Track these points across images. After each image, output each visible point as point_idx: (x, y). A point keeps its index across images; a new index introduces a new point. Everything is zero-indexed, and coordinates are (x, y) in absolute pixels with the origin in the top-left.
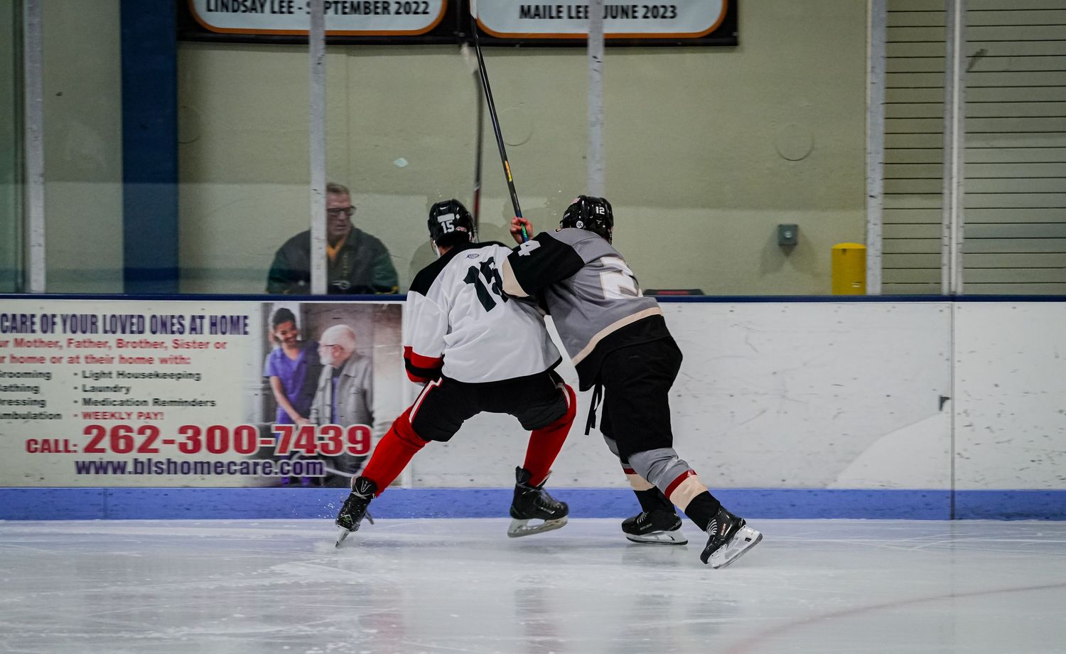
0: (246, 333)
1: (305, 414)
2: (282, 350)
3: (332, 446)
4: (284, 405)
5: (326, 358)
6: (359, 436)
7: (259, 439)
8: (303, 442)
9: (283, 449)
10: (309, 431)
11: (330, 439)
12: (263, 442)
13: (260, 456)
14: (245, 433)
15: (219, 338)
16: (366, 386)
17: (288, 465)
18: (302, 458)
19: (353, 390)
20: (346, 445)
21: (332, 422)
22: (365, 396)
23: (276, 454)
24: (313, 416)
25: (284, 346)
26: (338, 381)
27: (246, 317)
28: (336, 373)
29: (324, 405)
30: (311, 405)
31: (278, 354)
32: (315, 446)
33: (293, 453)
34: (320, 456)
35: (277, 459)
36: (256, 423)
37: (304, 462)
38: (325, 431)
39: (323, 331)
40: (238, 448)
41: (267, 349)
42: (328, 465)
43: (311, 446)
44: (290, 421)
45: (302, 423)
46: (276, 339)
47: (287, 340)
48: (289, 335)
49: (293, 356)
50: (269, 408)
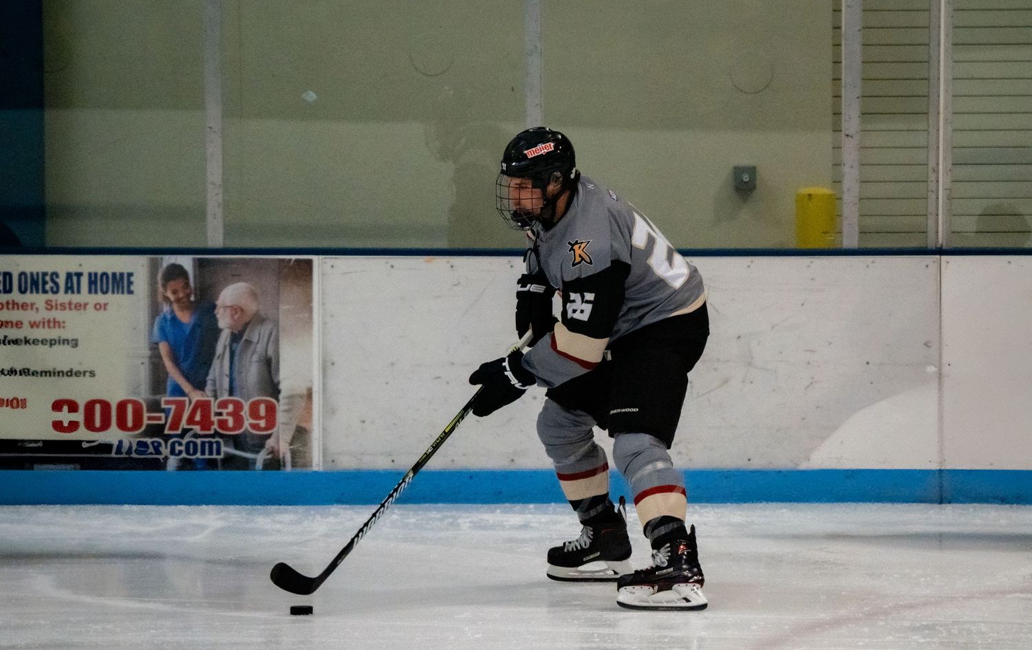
0: (130, 292)
1: (200, 385)
2: (172, 312)
3: (231, 423)
4: (174, 375)
5: (224, 321)
6: (262, 410)
7: (146, 415)
8: (198, 418)
9: (175, 425)
10: (204, 406)
11: (228, 414)
12: (150, 418)
13: (146, 434)
14: (130, 408)
15: (100, 298)
16: (270, 353)
17: (180, 444)
18: (196, 436)
19: (255, 358)
20: (248, 422)
21: (231, 393)
22: (270, 365)
23: (166, 432)
24: (209, 387)
25: (175, 307)
26: (238, 347)
27: (130, 275)
28: (236, 337)
29: (221, 374)
30: (207, 374)
31: (169, 317)
32: (212, 423)
33: (185, 431)
34: (216, 434)
35: (167, 438)
36: (143, 396)
37: (199, 441)
38: (223, 405)
39: (221, 290)
40: (122, 425)
41: (155, 310)
42: (226, 445)
43: (206, 423)
44: (183, 394)
45: (196, 396)
46: (166, 299)
47: (178, 300)
48: (181, 295)
49: (185, 318)
50: (158, 381)
